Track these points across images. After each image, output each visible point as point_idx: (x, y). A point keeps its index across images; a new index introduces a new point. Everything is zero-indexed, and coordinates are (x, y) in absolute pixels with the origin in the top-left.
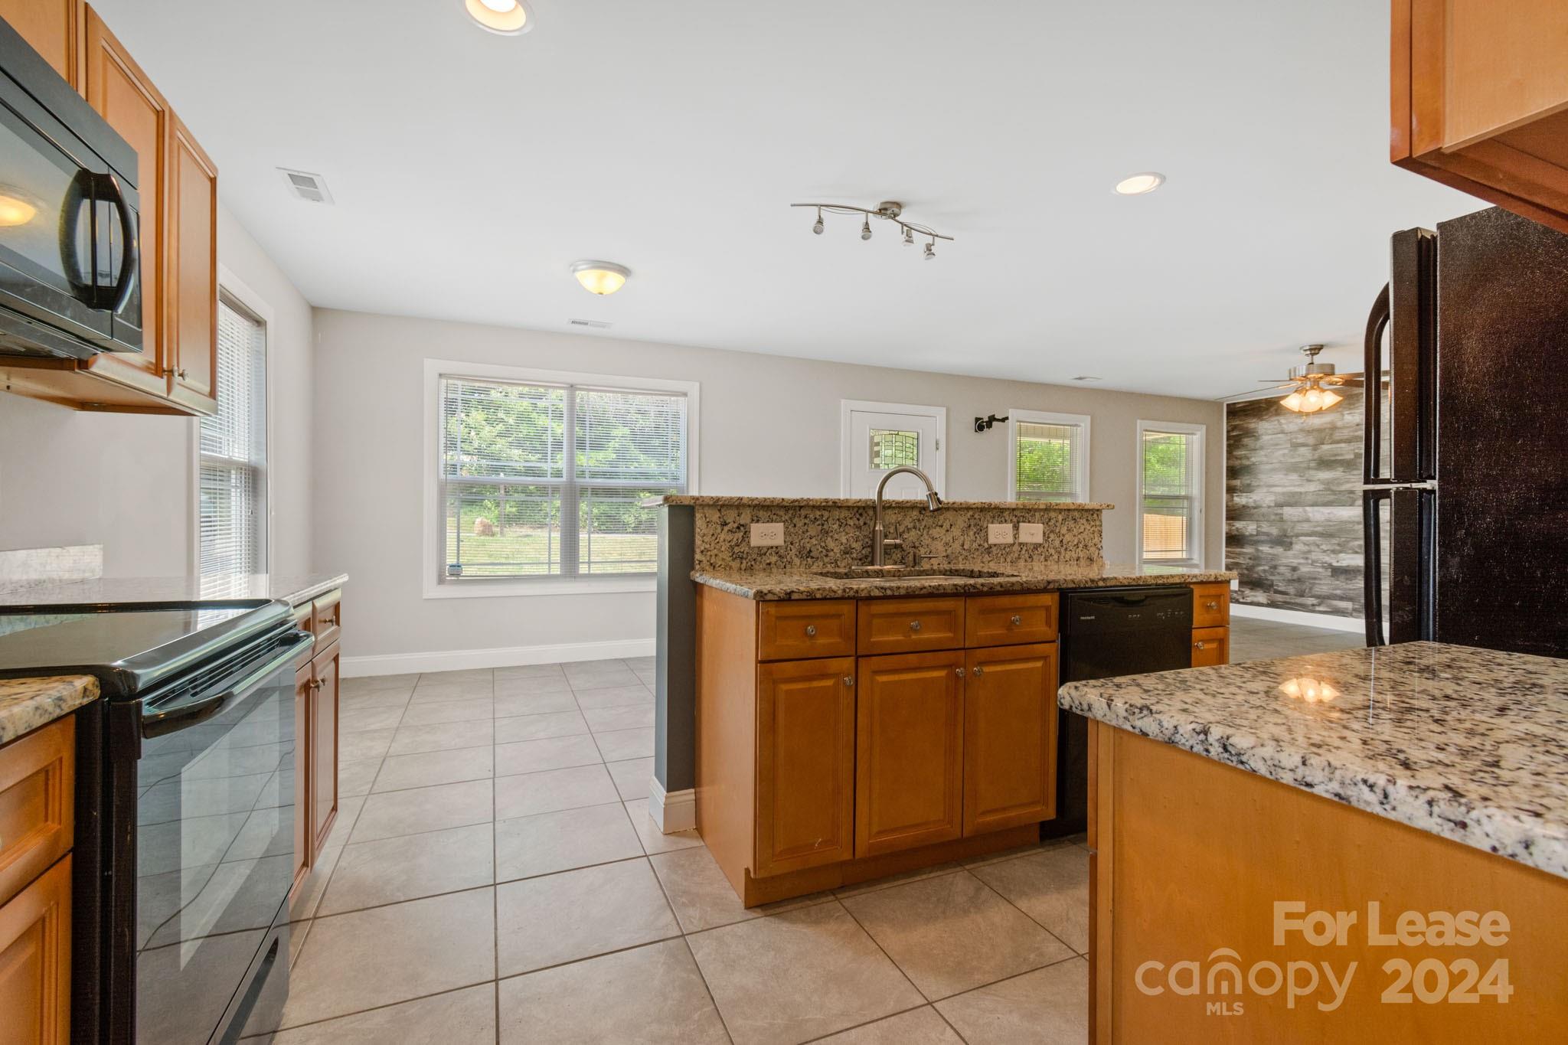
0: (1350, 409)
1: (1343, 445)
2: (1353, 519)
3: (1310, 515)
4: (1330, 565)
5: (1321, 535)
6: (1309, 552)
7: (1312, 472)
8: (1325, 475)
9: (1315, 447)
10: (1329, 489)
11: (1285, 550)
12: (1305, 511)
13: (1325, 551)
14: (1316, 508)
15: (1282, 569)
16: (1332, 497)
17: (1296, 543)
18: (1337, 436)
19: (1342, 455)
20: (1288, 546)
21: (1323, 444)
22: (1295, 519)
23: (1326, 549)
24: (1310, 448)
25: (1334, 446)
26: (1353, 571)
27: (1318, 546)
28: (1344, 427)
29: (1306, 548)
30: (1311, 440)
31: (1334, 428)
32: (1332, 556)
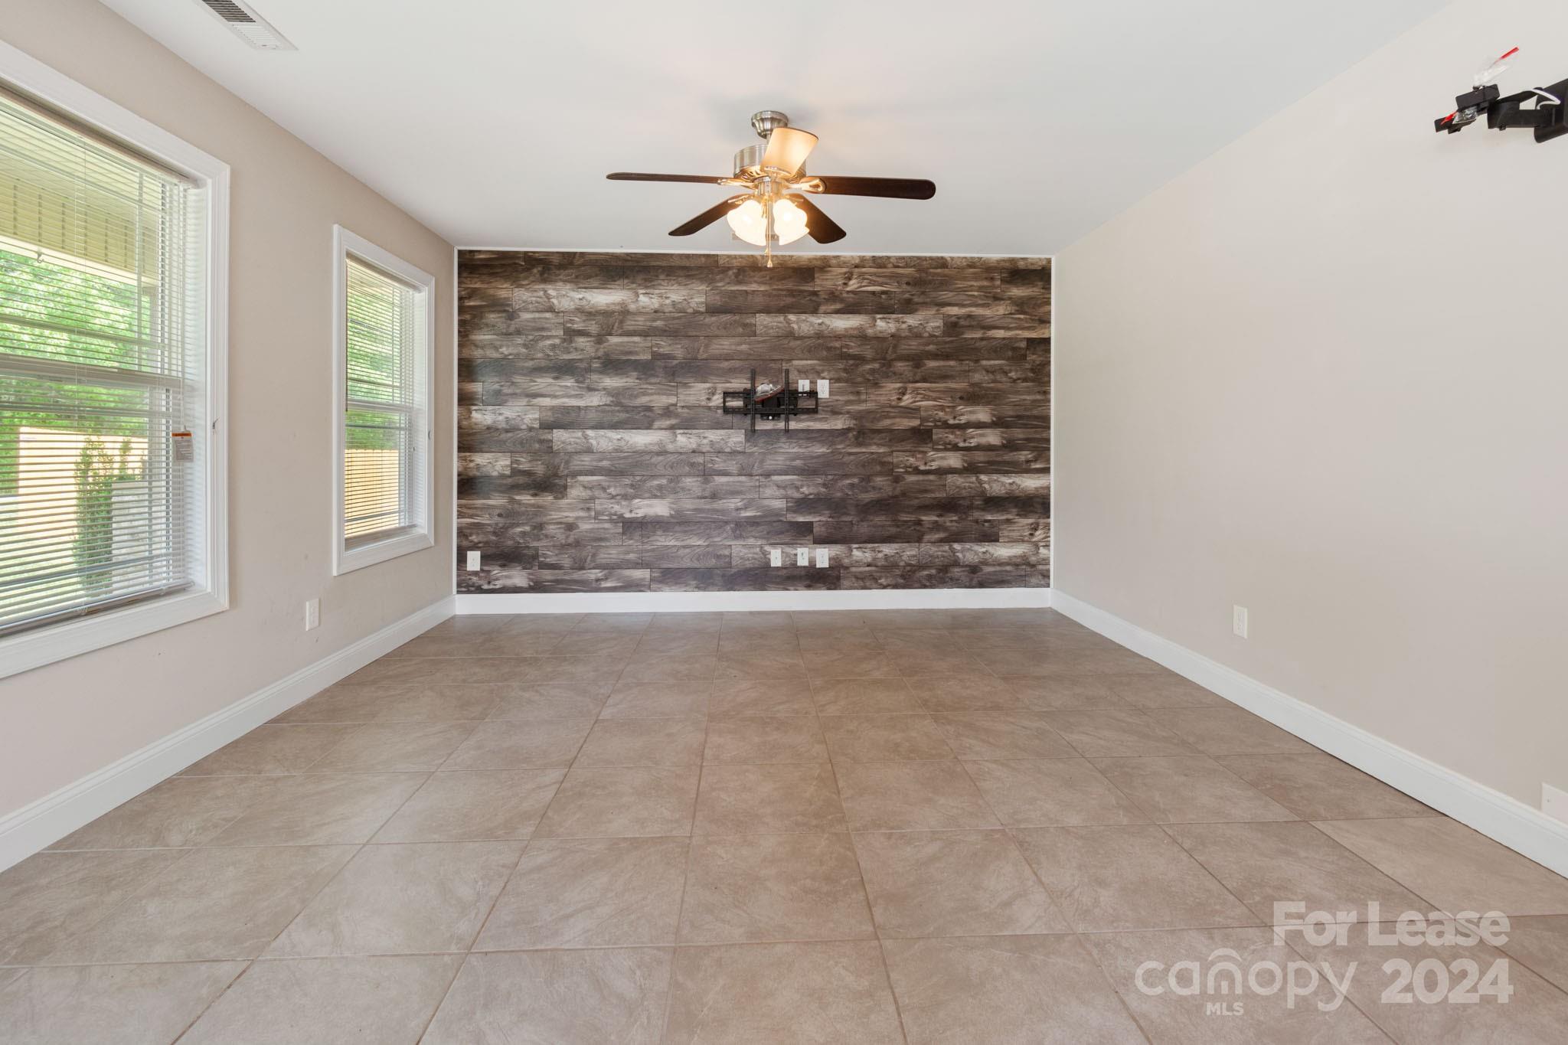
0: (647, 287)
1: (636, 339)
2: (651, 447)
3: (594, 442)
4: (621, 516)
5: (609, 472)
6: (593, 499)
7: (595, 377)
8: (611, 382)
9: (600, 339)
10: (619, 404)
11: (556, 498)
12: (586, 437)
13: (613, 497)
14: (602, 432)
15: (551, 529)
16: (623, 416)
17: (572, 487)
18: (630, 324)
19: (637, 353)
20: (560, 491)
21: (611, 335)
22: (570, 448)
23: (614, 493)
24: (593, 339)
25: (626, 339)
26: (651, 522)
27: (604, 489)
28: (639, 313)
29: (586, 494)
30: (593, 328)
31: (625, 312)
32: (624, 503)
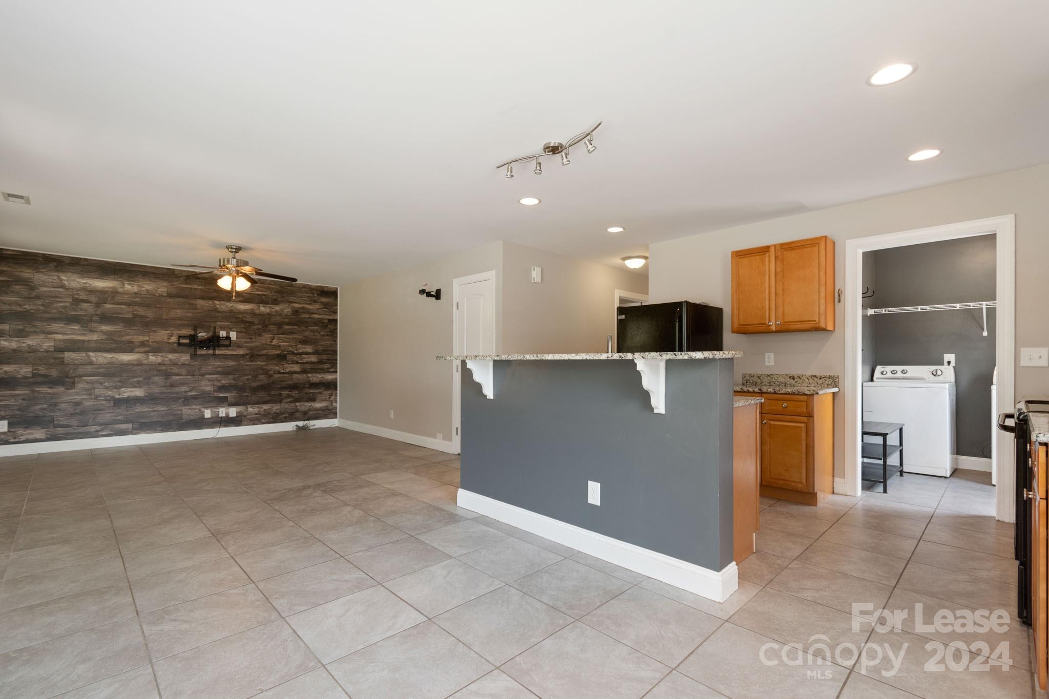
0: (130, 281)
1: (123, 306)
2: (133, 362)
3: (94, 359)
4: (113, 397)
5: (104, 375)
6: (93, 389)
7: (94, 325)
8: (105, 328)
9: (98, 305)
10: (112, 339)
11: (66, 389)
12: (89, 356)
13: (107, 388)
14: (100, 354)
15: (63, 406)
16: (114, 346)
17: (78, 383)
18: (118, 298)
19: (123, 314)
20: (72, 385)
21: (105, 303)
22: (77, 362)
23: (108, 386)
24: (93, 305)
25: (116, 306)
26: (133, 400)
27: (101, 383)
28: (124, 293)
29: (87, 386)
30: (93, 299)
31: (115, 292)
32: (114, 390)
